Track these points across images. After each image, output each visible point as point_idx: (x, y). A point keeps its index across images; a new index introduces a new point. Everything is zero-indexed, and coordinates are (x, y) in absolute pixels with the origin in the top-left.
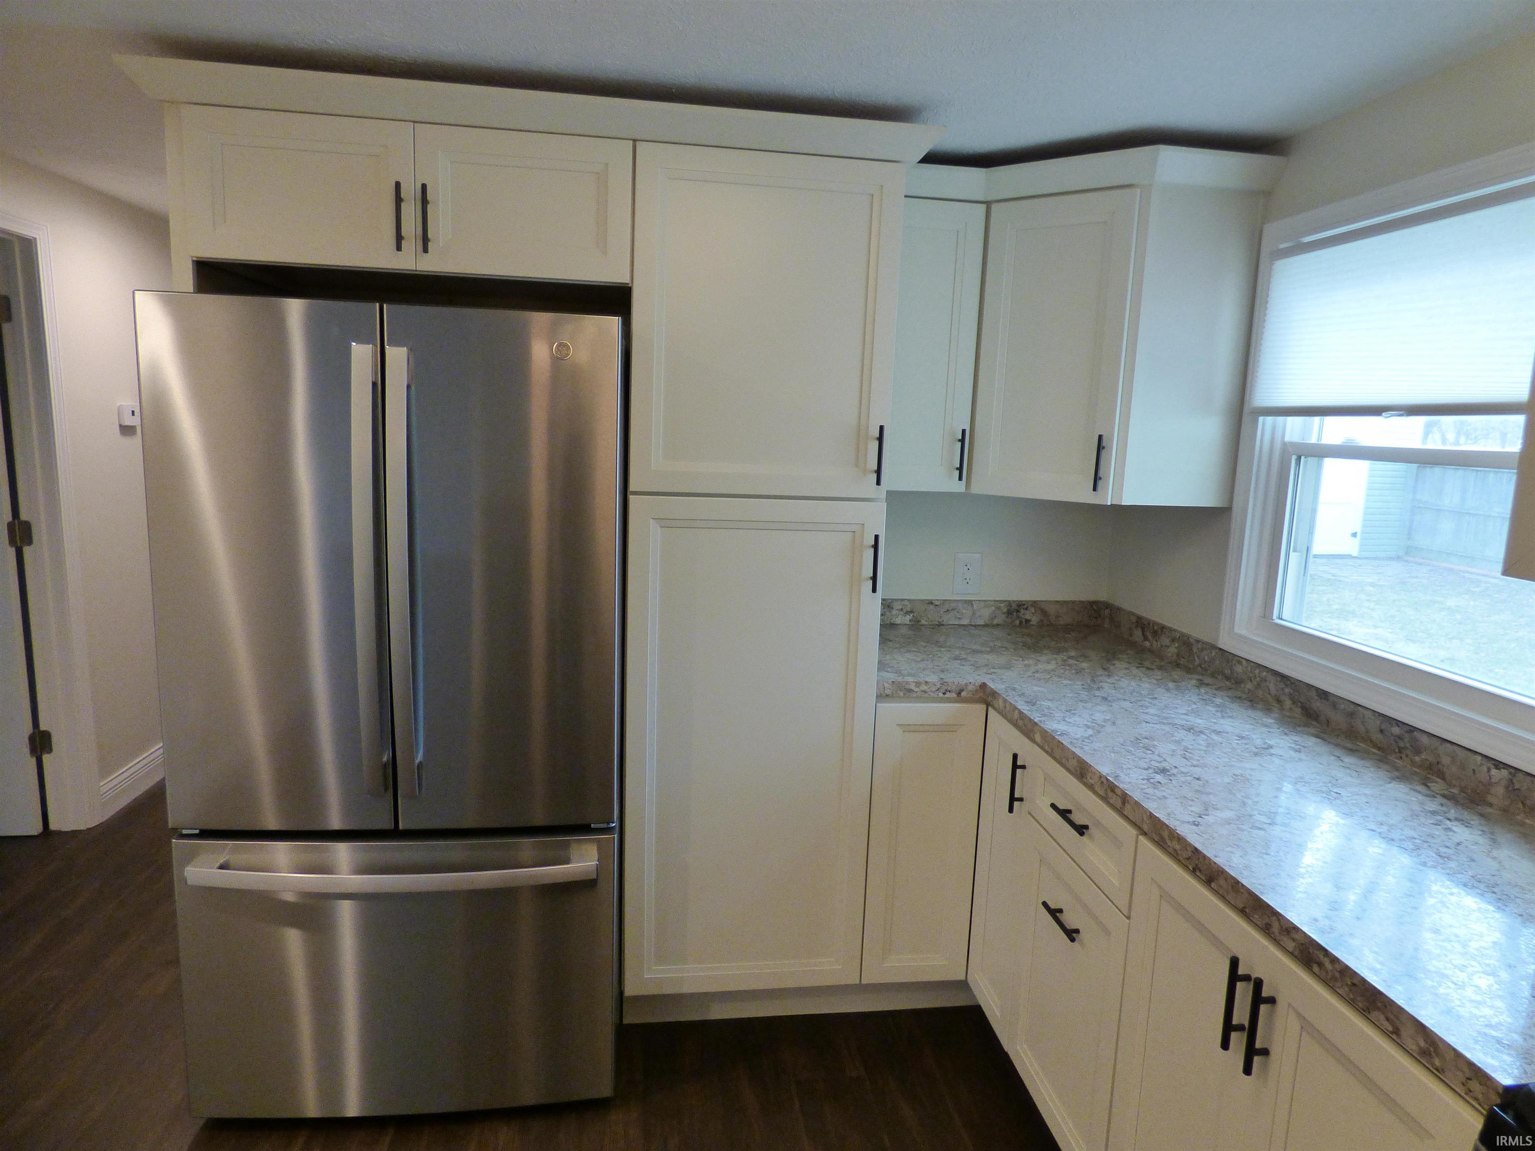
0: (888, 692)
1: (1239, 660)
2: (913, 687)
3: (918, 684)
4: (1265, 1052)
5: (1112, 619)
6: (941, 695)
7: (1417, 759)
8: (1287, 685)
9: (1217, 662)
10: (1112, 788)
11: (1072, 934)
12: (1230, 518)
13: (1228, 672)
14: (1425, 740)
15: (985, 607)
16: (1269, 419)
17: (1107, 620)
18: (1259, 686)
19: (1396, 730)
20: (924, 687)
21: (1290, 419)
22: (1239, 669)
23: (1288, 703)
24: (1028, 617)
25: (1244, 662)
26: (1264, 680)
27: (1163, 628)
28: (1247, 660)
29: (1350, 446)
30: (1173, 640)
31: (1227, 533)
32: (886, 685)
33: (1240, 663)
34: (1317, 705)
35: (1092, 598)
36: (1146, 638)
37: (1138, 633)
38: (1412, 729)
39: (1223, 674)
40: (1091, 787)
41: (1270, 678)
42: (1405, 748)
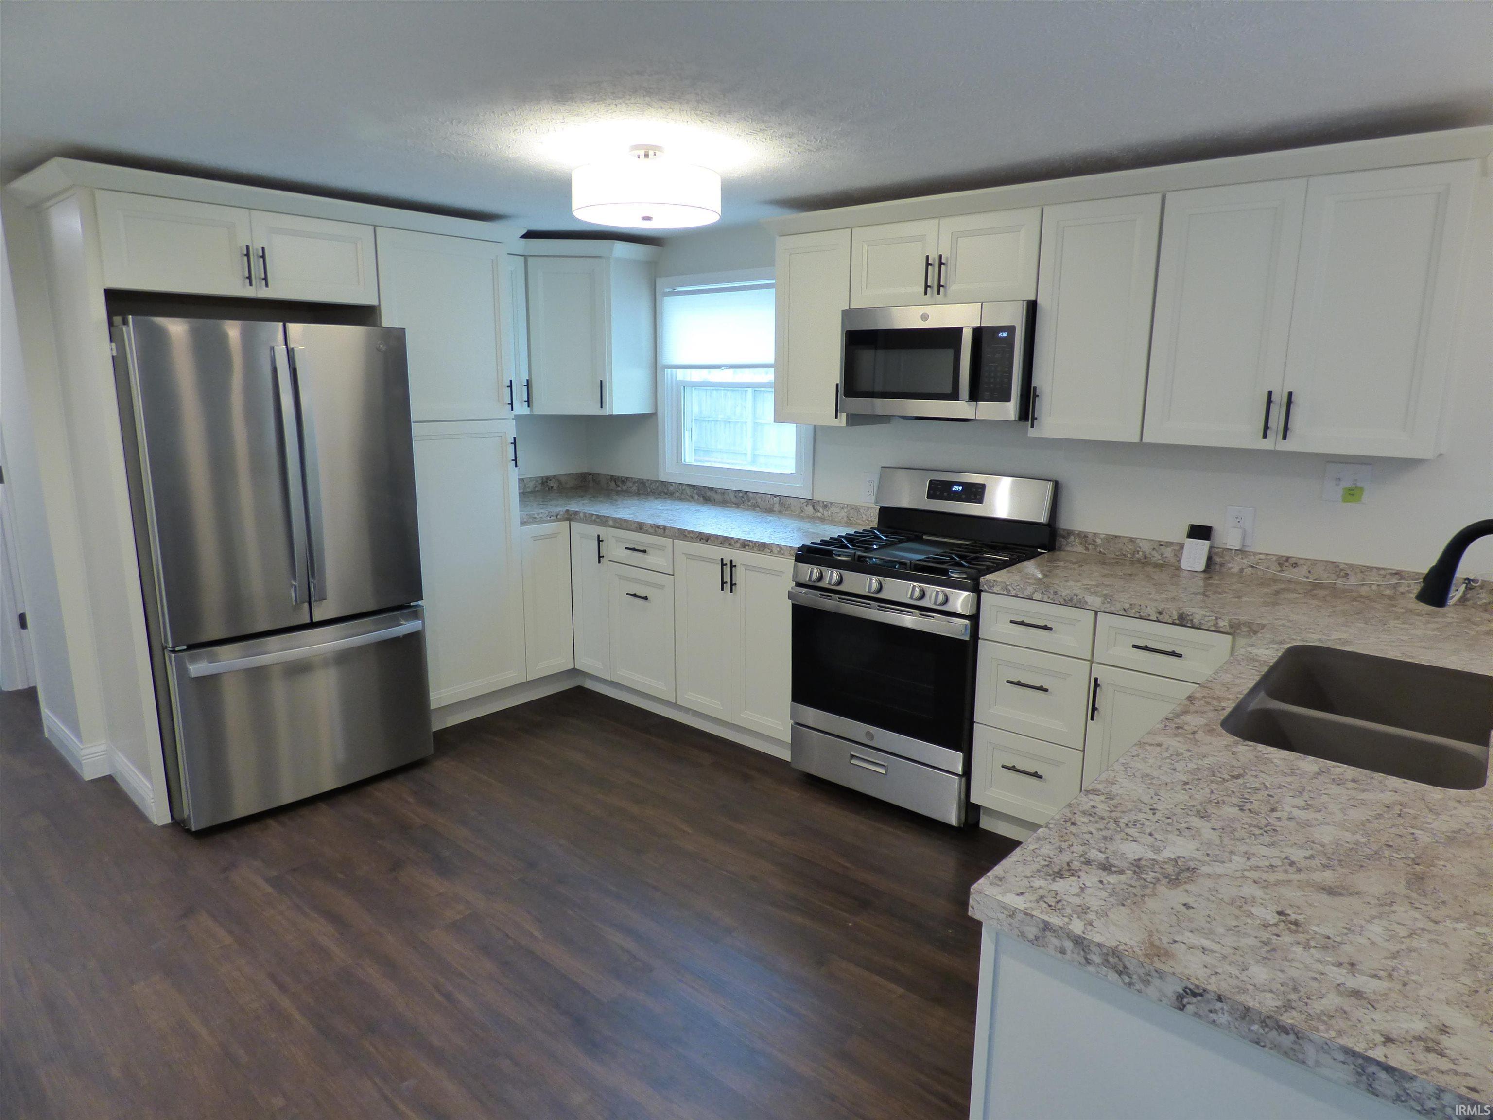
0: (525, 520)
1: (670, 484)
2: (536, 516)
3: (538, 514)
4: (735, 584)
5: (594, 480)
6: (549, 518)
7: (749, 503)
8: (695, 489)
9: (660, 487)
10: (658, 527)
11: (646, 598)
12: (657, 415)
13: (666, 491)
14: (751, 495)
15: (531, 481)
16: (669, 370)
17: (591, 482)
18: (682, 493)
19: (741, 495)
20: (541, 516)
21: (678, 370)
22: (671, 488)
23: (696, 497)
24: (552, 485)
25: (673, 484)
26: (685, 490)
27: (627, 478)
28: (675, 483)
29: (707, 382)
30: (634, 483)
31: (657, 426)
32: (524, 517)
33: (672, 485)
34: (709, 494)
35: (580, 471)
36: (617, 486)
37: (613, 484)
38: (746, 493)
39: (664, 493)
40: (647, 532)
41: (687, 488)
42: (745, 500)
